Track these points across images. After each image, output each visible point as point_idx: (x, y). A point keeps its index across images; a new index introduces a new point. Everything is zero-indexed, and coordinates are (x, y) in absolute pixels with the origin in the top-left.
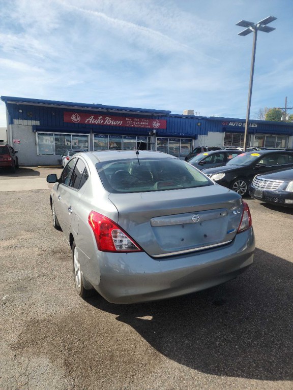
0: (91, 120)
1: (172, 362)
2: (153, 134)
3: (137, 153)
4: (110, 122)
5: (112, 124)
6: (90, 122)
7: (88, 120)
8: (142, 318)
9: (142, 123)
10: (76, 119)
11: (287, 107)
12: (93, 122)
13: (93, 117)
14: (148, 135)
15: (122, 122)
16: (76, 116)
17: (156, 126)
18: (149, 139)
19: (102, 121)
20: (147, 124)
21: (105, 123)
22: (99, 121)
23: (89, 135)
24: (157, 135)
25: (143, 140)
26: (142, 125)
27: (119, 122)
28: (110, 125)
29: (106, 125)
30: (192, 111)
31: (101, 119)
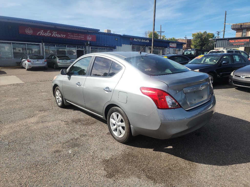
0: (41, 33)
1: (202, 164)
2: (87, 45)
3: (141, 53)
4: (56, 35)
5: (58, 36)
6: (41, 34)
7: (39, 33)
8: (167, 148)
9: (79, 37)
10: (29, 32)
11: (162, 31)
12: (43, 35)
13: (42, 31)
14: (84, 45)
15: (65, 35)
16: (29, 29)
17: (89, 39)
18: (85, 47)
19: (50, 34)
20: (83, 37)
21: (53, 36)
22: (48, 34)
23: (41, 44)
24: (90, 45)
25: (81, 48)
26: (79, 38)
27: (63, 36)
28: (56, 38)
29: (54, 37)
30: (110, 31)
31: (49, 33)
